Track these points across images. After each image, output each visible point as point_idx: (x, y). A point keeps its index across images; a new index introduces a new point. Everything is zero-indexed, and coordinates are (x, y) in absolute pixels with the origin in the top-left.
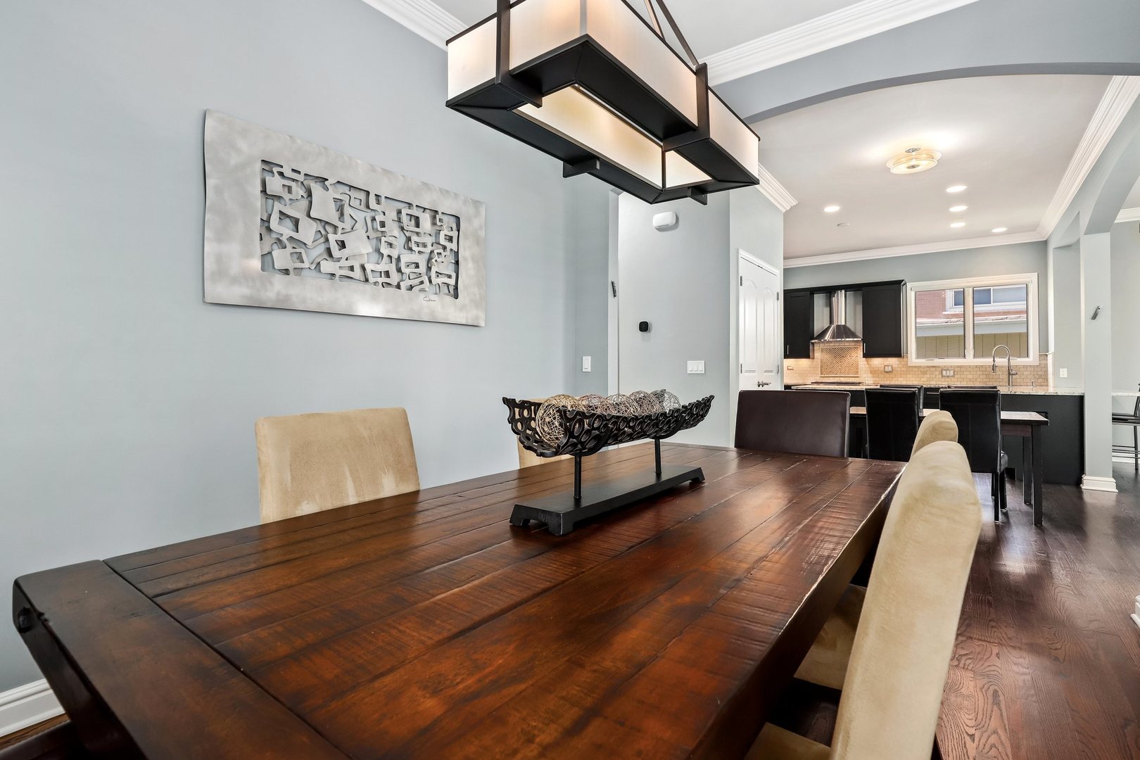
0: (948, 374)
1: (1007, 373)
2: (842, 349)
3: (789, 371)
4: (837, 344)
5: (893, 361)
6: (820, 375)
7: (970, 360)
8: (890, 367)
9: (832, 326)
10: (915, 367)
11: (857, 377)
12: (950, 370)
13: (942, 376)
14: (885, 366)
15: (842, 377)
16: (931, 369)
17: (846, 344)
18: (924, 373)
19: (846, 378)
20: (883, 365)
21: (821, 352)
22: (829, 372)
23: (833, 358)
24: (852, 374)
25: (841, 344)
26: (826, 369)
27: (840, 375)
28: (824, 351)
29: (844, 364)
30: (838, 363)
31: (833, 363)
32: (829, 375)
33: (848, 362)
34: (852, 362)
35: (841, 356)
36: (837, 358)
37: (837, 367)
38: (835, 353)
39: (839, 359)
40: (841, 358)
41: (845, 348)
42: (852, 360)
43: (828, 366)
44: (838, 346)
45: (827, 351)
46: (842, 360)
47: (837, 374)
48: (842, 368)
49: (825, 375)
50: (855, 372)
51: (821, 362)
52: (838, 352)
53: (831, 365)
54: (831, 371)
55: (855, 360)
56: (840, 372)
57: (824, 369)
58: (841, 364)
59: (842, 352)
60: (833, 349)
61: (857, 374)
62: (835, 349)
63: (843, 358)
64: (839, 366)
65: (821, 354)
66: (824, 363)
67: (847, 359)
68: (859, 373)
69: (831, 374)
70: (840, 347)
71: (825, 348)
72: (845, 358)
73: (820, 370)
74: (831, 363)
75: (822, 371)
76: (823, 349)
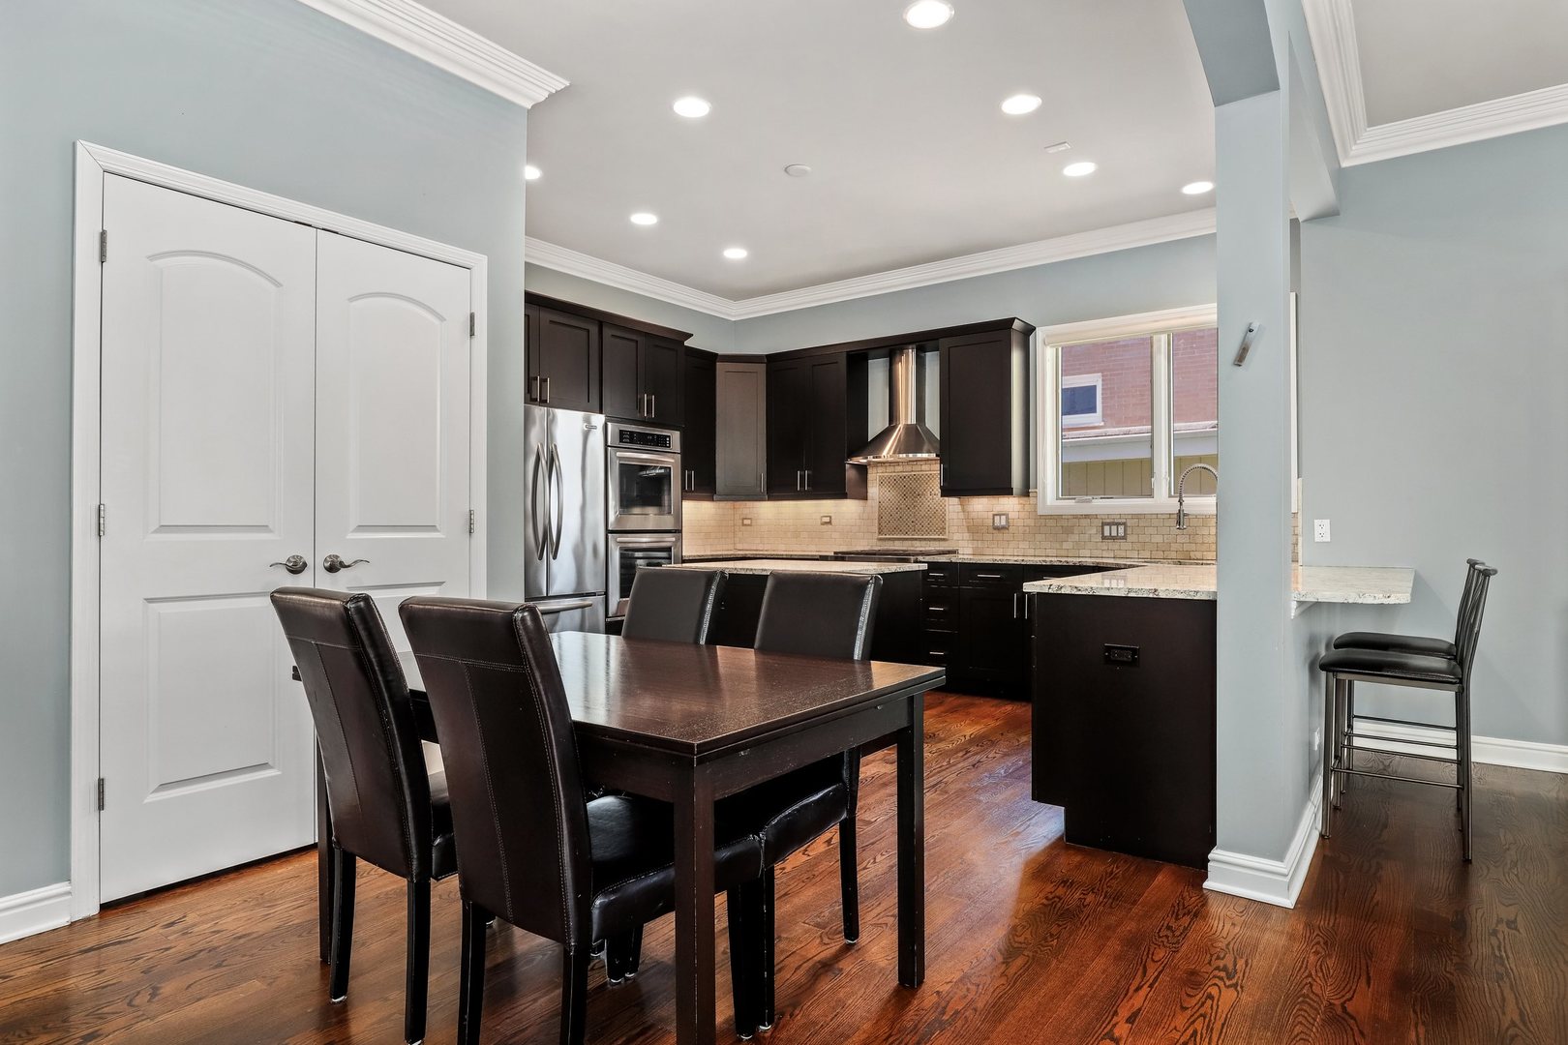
0: (1114, 534)
2: (916, 478)
4: (909, 468)
5: (1008, 503)
6: (876, 535)
7: (1160, 500)
8: (1003, 517)
9: (895, 427)
10: (1051, 517)
11: (944, 540)
12: (1118, 524)
13: (1104, 538)
14: (994, 515)
15: (916, 539)
16: (1082, 521)
17: (923, 467)
18: (1068, 531)
19: (923, 543)
20: (991, 514)
21: (880, 485)
22: (894, 528)
23: (901, 497)
24: (935, 532)
25: (914, 468)
26: (889, 522)
27: (912, 535)
28: (885, 483)
29: (920, 511)
30: (910, 508)
31: (901, 509)
32: (893, 535)
33: (927, 506)
34: (935, 506)
35: (915, 493)
36: (907, 497)
37: (909, 518)
38: (905, 486)
39: (910, 499)
40: (915, 497)
41: (923, 475)
42: (935, 501)
43: (891, 515)
44: (909, 472)
45: (889, 481)
46: (916, 502)
47: (908, 533)
48: (917, 520)
49: (885, 535)
50: (939, 529)
51: (879, 507)
52: (910, 484)
53: (897, 513)
54: (897, 526)
55: (939, 501)
56: (913, 528)
57: (885, 522)
58: (914, 510)
59: (917, 484)
60: (901, 477)
61: (943, 533)
62: (905, 477)
63: (919, 497)
64: (911, 517)
65: (879, 490)
66: (885, 509)
67: (926, 499)
68: (947, 533)
69: (897, 533)
70: (913, 473)
71: (887, 476)
72: (922, 497)
73: (877, 525)
74: (897, 509)
75: (882, 527)
76: (883, 479)
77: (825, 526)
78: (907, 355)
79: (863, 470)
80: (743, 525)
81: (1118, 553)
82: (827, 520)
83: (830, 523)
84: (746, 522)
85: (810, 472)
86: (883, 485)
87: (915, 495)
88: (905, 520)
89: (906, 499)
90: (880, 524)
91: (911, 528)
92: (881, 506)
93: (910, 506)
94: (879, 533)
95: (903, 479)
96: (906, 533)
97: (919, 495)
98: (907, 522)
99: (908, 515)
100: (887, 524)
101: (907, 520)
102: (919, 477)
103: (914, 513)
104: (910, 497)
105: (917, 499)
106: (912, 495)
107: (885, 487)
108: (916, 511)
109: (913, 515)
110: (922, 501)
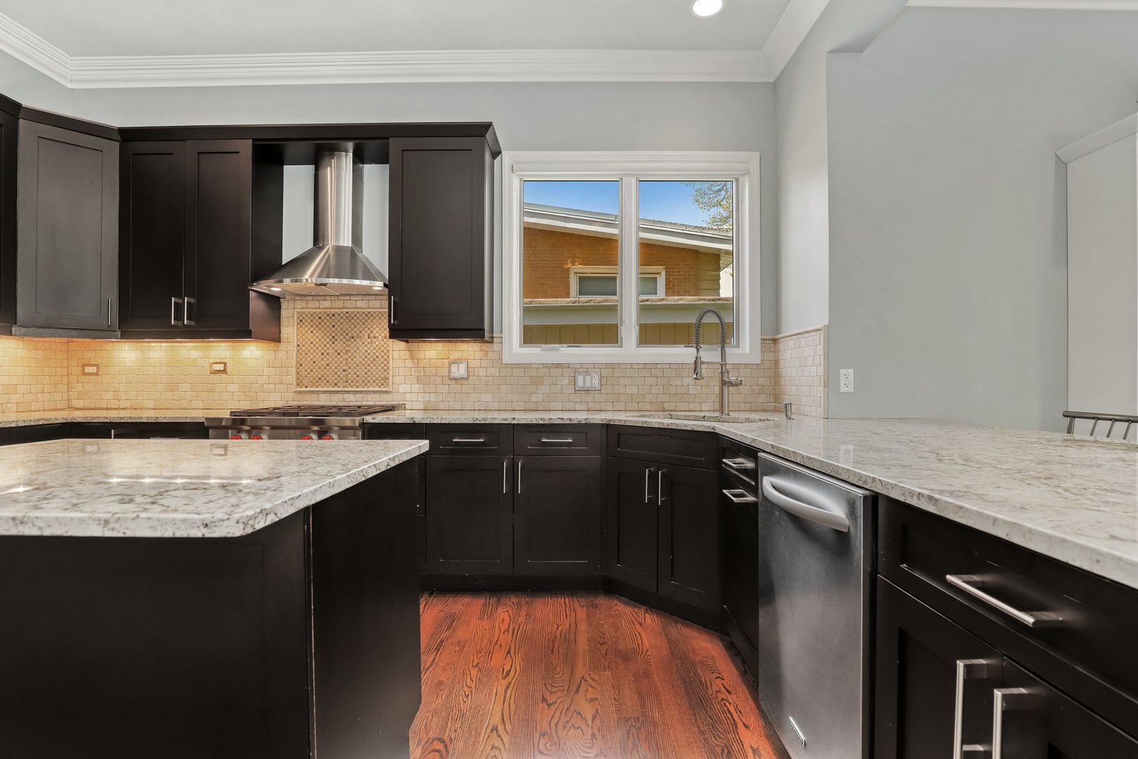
0: (588, 384)
1: (717, 382)
2: (349, 317)
3: (218, 376)
4: (339, 304)
5: (468, 350)
6: (295, 388)
7: (629, 349)
8: (463, 367)
9: (321, 248)
10: (518, 366)
11: (386, 392)
13: (577, 389)
14: (450, 364)
15: (349, 392)
16: (553, 370)
17: (359, 304)
18: (537, 381)
19: (359, 396)
20: (446, 362)
21: (298, 324)
22: (317, 379)
23: (328, 340)
24: (374, 384)
25: (347, 304)
26: (312, 371)
27: (344, 387)
28: (306, 321)
29: (355, 357)
30: (341, 354)
31: (328, 354)
32: (317, 387)
33: (364, 351)
34: (374, 351)
35: (347, 334)
36: (336, 340)
37: (339, 365)
38: (333, 326)
39: (342, 343)
40: (347, 340)
41: (358, 313)
42: (374, 346)
43: (314, 362)
44: (340, 308)
45: (312, 321)
46: (350, 346)
47: (338, 384)
48: (349, 368)
49: (306, 387)
50: (380, 379)
51: (298, 351)
52: (342, 323)
53: (323, 360)
54: (322, 376)
55: (380, 346)
56: (344, 378)
57: (306, 371)
58: (347, 357)
59: (350, 324)
60: (328, 315)
61: (385, 384)
62: (334, 315)
63: (353, 340)
64: (341, 365)
65: (298, 329)
66: (306, 354)
67: (363, 343)
68: (391, 383)
69: (322, 384)
70: (345, 310)
71: (309, 313)
72: (358, 340)
73: (294, 374)
74: (323, 354)
75: (301, 376)
76: (304, 315)
77: (213, 376)
79: (274, 302)
80: (84, 374)
81: (592, 405)
82: (221, 367)
83: (224, 371)
84: (89, 370)
85: (192, 301)
86: (304, 324)
87: (347, 337)
88: (333, 368)
89: (336, 343)
90: (298, 373)
91: (341, 379)
92: (301, 351)
93: (341, 351)
94: (298, 384)
95: (331, 318)
96: (336, 384)
97: (353, 338)
98: (336, 370)
99: (339, 362)
100: (309, 373)
101: (336, 368)
102: (353, 315)
103: (347, 360)
104: (341, 340)
105: (350, 343)
106: (344, 338)
107: (306, 326)
108: (349, 357)
109: (344, 362)
110: (358, 345)
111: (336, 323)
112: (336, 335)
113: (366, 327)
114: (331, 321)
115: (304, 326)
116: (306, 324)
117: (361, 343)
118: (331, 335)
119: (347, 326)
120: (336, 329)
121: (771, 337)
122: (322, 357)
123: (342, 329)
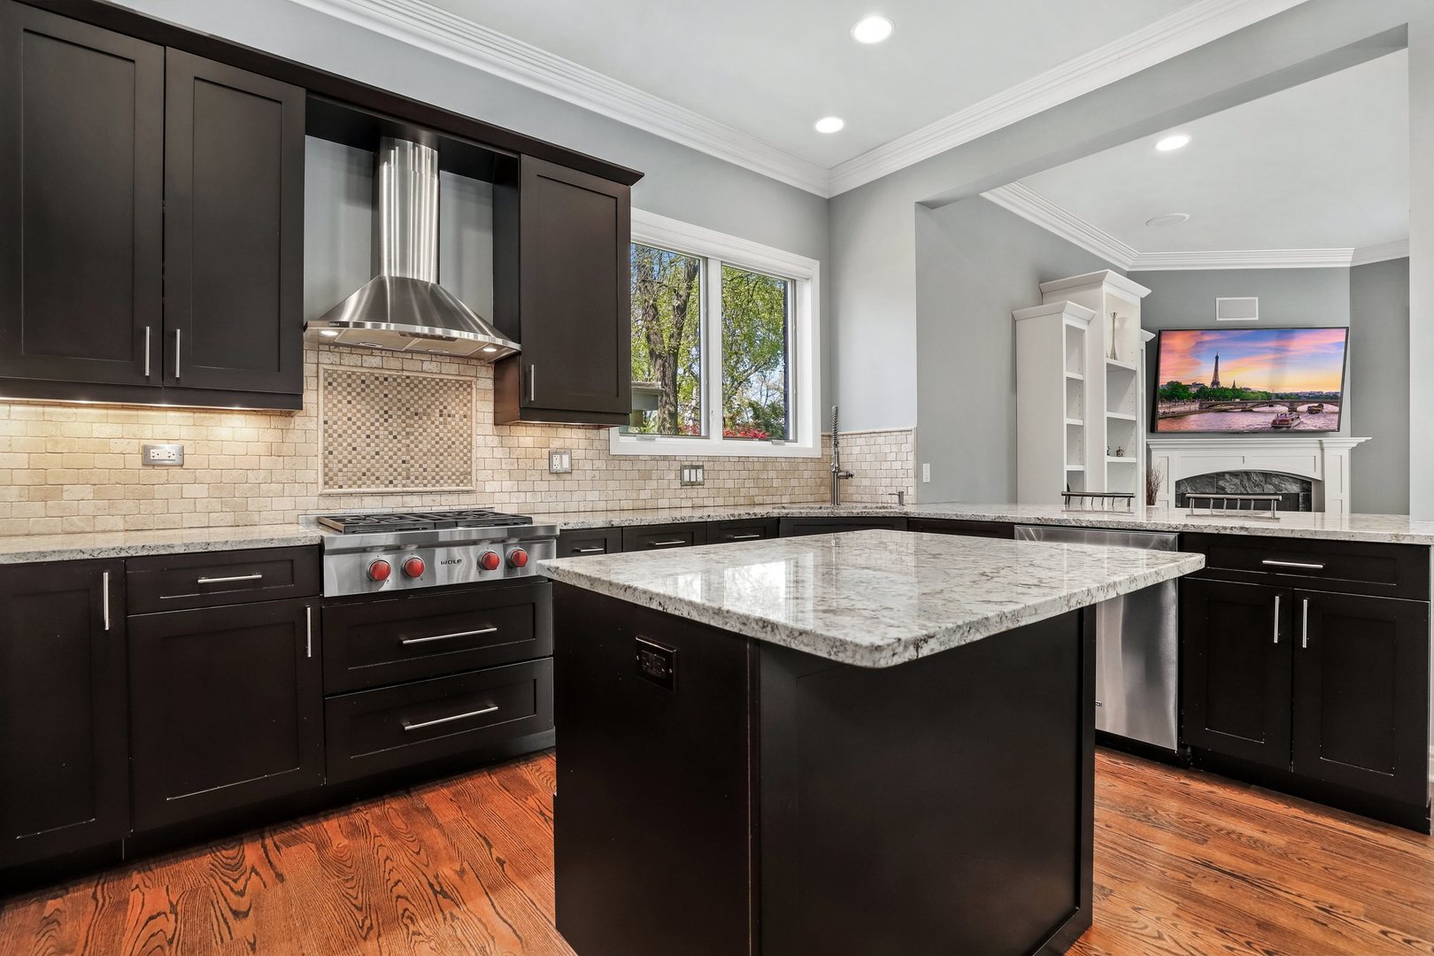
0: (693, 479)
2: (410, 383)
3: (161, 472)
4: (394, 363)
5: (571, 437)
6: (321, 489)
8: (566, 458)
10: (626, 457)
11: (468, 492)
12: (697, 467)
13: (684, 484)
14: (551, 454)
15: (412, 493)
16: (660, 463)
17: (427, 366)
19: (427, 499)
20: (545, 451)
21: (325, 388)
22: (360, 474)
23: (377, 416)
24: (450, 481)
25: (408, 365)
26: (350, 462)
27: (404, 486)
28: (339, 384)
29: (421, 442)
30: (399, 437)
31: (377, 437)
32: (360, 486)
33: (433, 434)
34: (450, 435)
35: (408, 409)
36: (391, 417)
37: (395, 454)
38: (386, 396)
39: (399, 421)
40: (408, 417)
41: (425, 379)
42: (449, 427)
43: (354, 449)
44: (397, 370)
45: (349, 385)
46: (412, 426)
47: (395, 482)
48: (412, 458)
49: (341, 487)
50: (458, 474)
51: (326, 431)
52: (399, 392)
53: (368, 445)
54: (369, 470)
55: (457, 427)
56: (404, 474)
57: (340, 462)
58: (408, 442)
59: (412, 394)
60: (377, 379)
61: (465, 481)
62: (386, 379)
63: (416, 418)
64: (399, 453)
65: (325, 397)
66: (340, 436)
67: (433, 423)
68: (474, 479)
69: (369, 482)
70: (406, 373)
71: (344, 372)
72: (425, 418)
73: (320, 467)
74: (368, 437)
75: (331, 470)
76: (335, 376)
78: (395, 149)
81: (698, 502)
83: (178, 464)
86: (335, 389)
87: (408, 413)
88: (386, 458)
89: (390, 420)
90: (326, 466)
91: (400, 474)
92: (330, 431)
93: (399, 433)
94: (326, 483)
95: (381, 383)
96: (391, 482)
97: (416, 414)
98: (391, 462)
99: (395, 449)
100: (345, 466)
101: (391, 458)
102: (416, 382)
103: (408, 446)
104: (399, 417)
105: (412, 422)
106: (404, 413)
107: (340, 393)
108: (412, 442)
109: (404, 450)
110: (425, 426)
111: (391, 392)
112: (391, 409)
113: (437, 399)
114: (381, 387)
115: (335, 393)
116: (340, 389)
117: (429, 422)
118: (382, 408)
119: (408, 397)
120: (391, 400)
121: (828, 434)
122: (368, 440)
123: (400, 400)
